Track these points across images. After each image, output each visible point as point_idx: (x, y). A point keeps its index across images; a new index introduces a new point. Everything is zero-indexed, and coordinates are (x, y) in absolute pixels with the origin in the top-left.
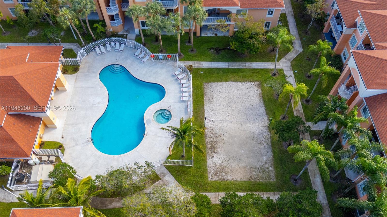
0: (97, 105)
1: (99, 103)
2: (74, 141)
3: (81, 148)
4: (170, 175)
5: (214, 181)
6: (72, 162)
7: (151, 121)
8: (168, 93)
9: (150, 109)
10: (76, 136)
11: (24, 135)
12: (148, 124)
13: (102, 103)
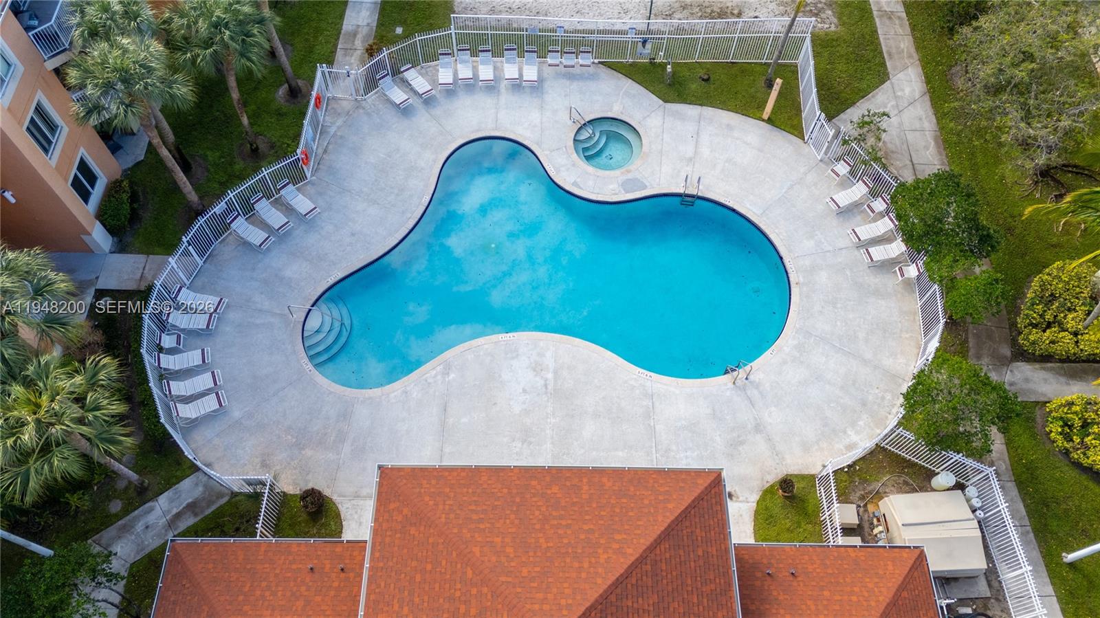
0: (550, 376)
1: (537, 368)
2: (742, 443)
3: (773, 409)
4: (839, 120)
5: (840, 19)
6: (845, 432)
7: (630, 176)
8: (496, 129)
9: (575, 184)
10: (718, 438)
11: (826, 593)
12: (645, 187)
13: (541, 355)
